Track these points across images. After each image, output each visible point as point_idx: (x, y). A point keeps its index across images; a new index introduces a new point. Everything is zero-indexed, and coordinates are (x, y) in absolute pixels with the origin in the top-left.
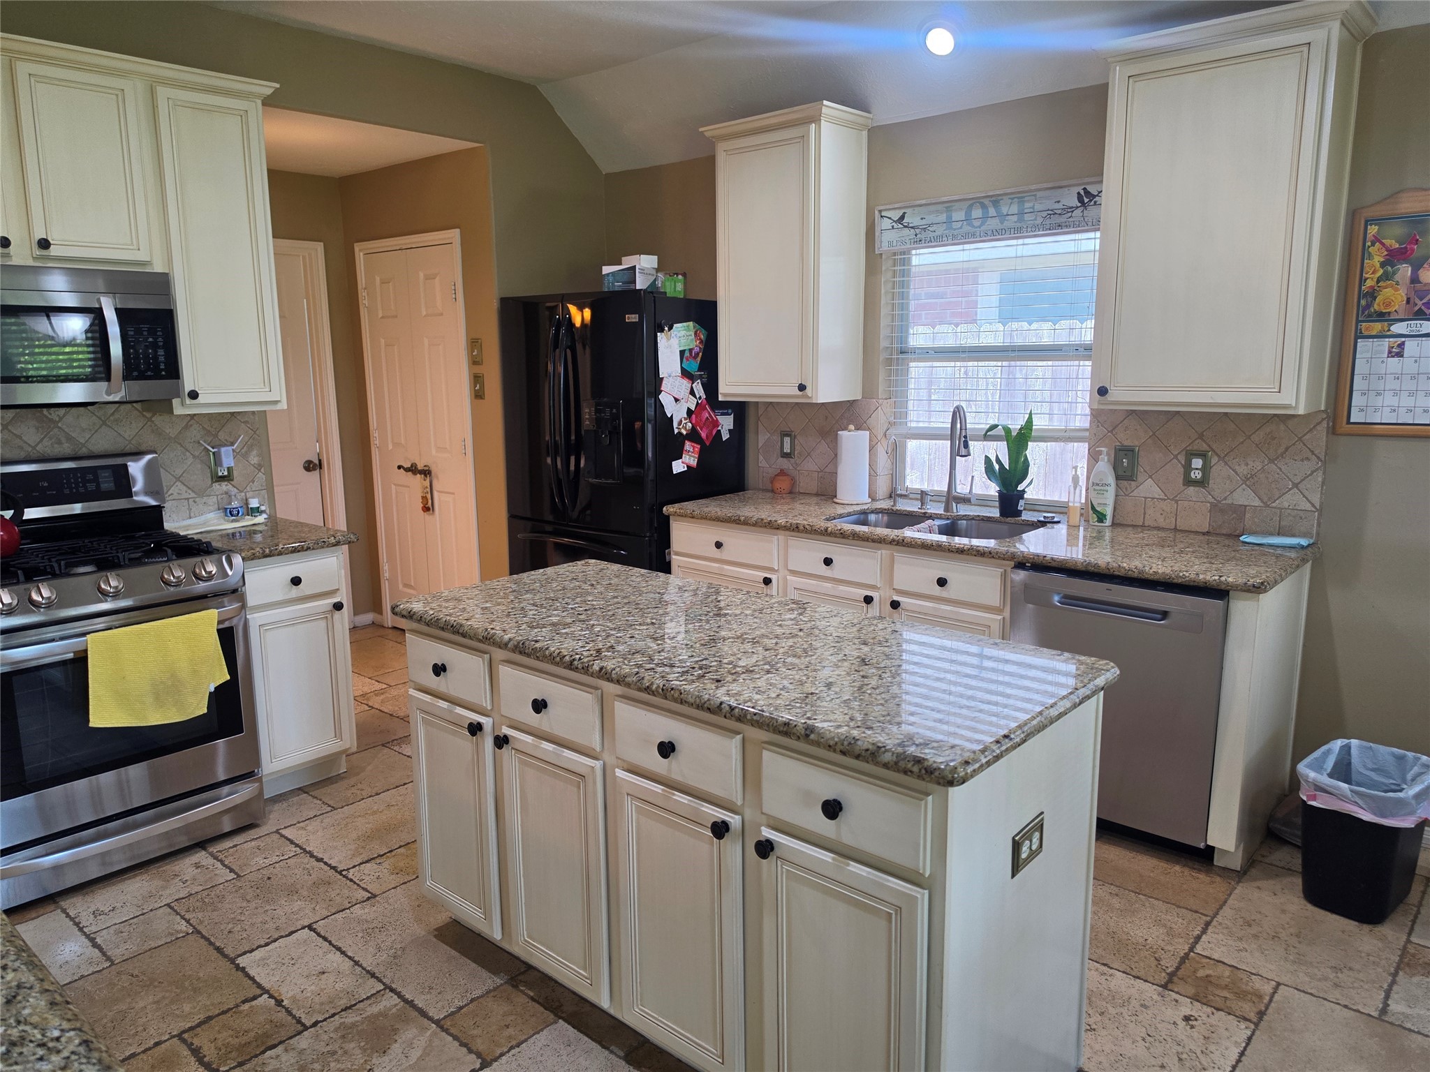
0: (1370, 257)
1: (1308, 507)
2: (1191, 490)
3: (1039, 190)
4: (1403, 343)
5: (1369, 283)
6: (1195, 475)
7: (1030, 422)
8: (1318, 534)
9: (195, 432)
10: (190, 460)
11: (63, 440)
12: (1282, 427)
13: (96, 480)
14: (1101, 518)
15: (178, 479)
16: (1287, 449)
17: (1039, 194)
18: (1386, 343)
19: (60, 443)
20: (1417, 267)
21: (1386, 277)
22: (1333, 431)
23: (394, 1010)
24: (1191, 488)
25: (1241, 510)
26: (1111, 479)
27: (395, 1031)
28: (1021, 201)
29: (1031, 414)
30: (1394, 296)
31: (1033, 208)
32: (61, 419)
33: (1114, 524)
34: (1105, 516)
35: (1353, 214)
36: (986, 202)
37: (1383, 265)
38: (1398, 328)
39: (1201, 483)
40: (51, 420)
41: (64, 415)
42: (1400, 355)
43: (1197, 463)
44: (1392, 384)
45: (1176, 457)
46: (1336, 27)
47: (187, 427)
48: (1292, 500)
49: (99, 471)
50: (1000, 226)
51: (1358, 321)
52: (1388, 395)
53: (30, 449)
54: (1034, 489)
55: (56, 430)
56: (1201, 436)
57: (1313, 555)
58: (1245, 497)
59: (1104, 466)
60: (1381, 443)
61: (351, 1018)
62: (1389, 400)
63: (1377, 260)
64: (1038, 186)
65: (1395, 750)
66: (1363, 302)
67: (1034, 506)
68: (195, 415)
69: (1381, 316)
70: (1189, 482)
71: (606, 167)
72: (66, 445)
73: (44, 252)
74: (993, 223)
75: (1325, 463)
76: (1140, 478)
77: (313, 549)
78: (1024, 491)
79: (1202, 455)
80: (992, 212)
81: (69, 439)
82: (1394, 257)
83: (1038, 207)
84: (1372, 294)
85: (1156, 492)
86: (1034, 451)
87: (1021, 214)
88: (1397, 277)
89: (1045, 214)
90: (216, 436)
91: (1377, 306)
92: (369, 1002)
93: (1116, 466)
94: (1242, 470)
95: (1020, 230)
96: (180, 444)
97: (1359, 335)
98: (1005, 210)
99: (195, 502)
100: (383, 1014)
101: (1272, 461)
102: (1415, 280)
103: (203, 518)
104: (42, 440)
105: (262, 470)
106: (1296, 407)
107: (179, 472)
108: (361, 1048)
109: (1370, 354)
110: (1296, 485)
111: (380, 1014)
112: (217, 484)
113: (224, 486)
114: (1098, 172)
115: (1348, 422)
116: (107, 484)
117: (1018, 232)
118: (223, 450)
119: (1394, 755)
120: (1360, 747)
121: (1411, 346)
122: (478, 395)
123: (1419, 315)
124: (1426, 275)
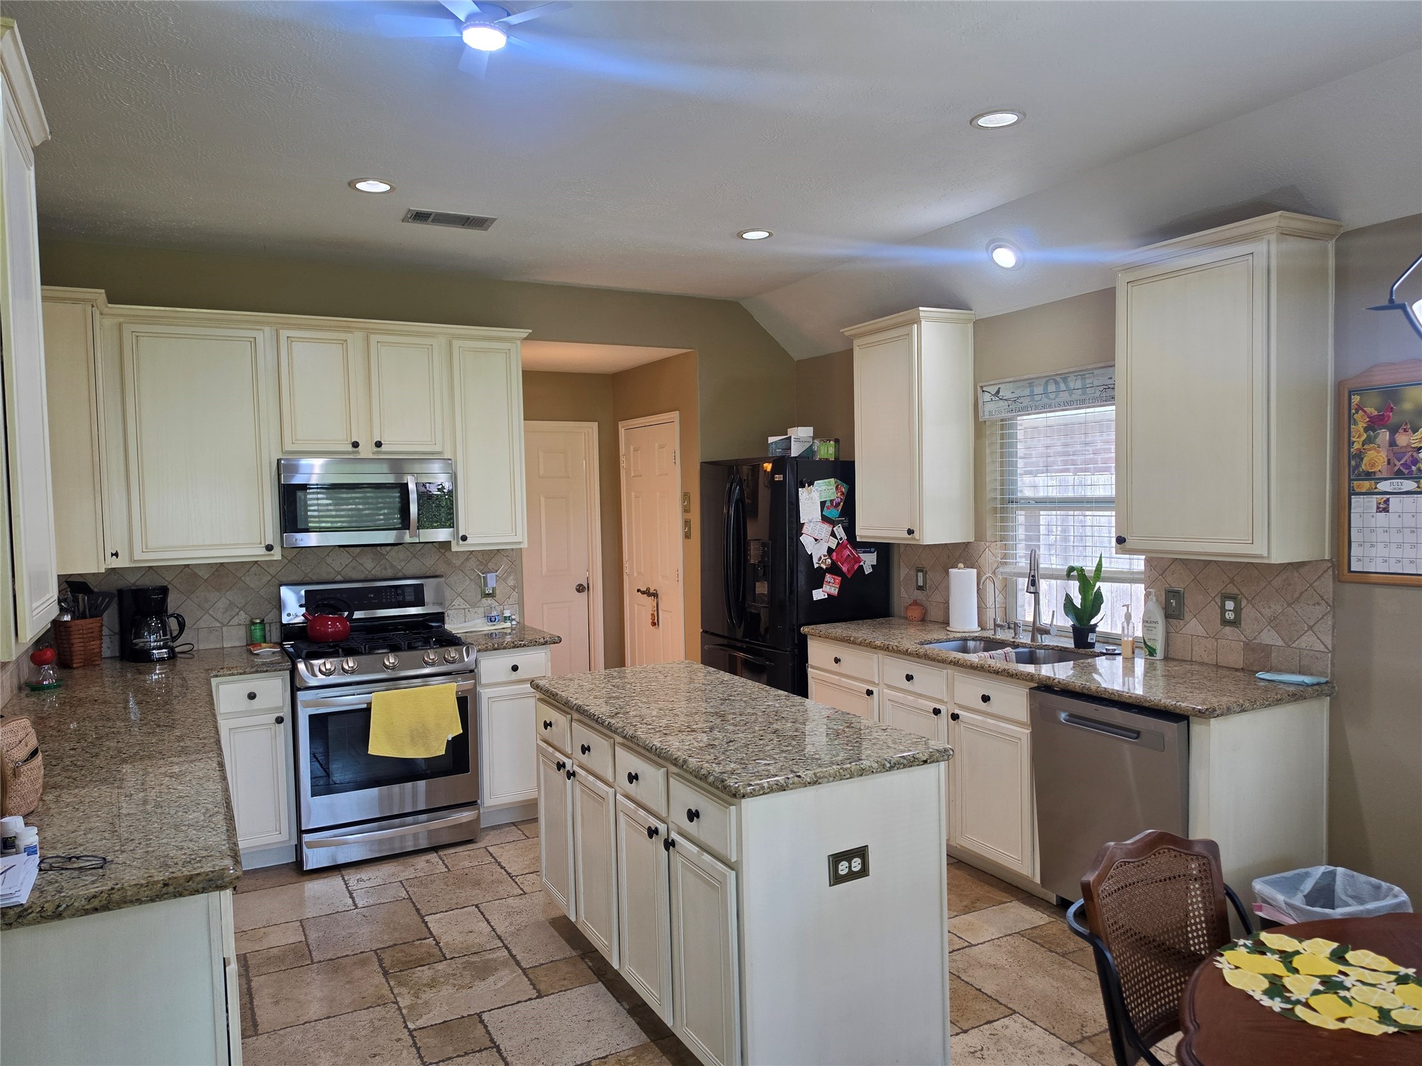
0: (1356, 423)
1: (1322, 648)
2: (1228, 629)
3: (1096, 369)
4: (1388, 500)
5: (1356, 446)
6: (1230, 616)
7: (1100, 565)
8: (1333, 674)
9: (473, 563)
10: (468, 582)
11: (388, 567)
12: (1296, 574)
13: (403, 594)
14: (1153, 652)
15: (459, 595)
16: (1301, 594)
17: (1096, 372)
18: (1374, 500)
19: (385, 569)
20: (1394, 431)
21: (1369, 440)
22: (1339, 580)
23: (502, 959)
24: (1227, 628)
25: (1267, 649)
26: (1159, 617)
27: (496, 969)
28: (1083, 378)
29: (1101, 557)
30: (1377, 458)
31: (1093, 383)
32: (388, 553)
33: (1167, 658)
34: (1155, 650)
35: (1338, 386)
36: (1058, 378)
37: (1366, 430)
38: (1384, 486)
39: (1235, 623)
40: (382, 554)
41: (390, 551)
42: (1386, 510)
43: (1230, 605)
44: (1383, 537)
45: (1213, 599)
47: (467, 559)
48: (1308, 641)
49: (406, 588)
50: (1069, 399)
51: (1350, 480)
52: (1380, 546)
53: (367, 573)
54: (1105, 623)
55: (384, 560)
56: (1232, 581)
57: (1330, 690)
58: (1270, 637)
59: (1159, 605)
60: (1378, 591)
61: (475, 959)
62: (1380, 551)
63: (1361, 425)
64: (1093, 366)
65: (1373, 880)
66: (1353, 463)
67: (1104, 639)
68: (473, 551)
69: (1369, 476)
70: (1225, 622)
71: (797, 355)
72: (389, 571)
73: (379, 449)
74: (1064, 396)
75: (1333, 608)
76: (1187, 617)
77: (528, 646)
78: (1096, 625)
79: (1233, 598)
80: (1063, 387)
81: (392, 566)
82: (1375, 424)
83: (1096, 383)
84: (1359, 456)
85: (1200, 630)
87: (1084, 388)
88: (1378, 441)
89: (1101, 388)
90: (486, 565)
91: (1364, 467)
92: (489, 952)
93: (1168, 605)
94: (1267, 612)
95: (1083, 401)
96: (462, 571)
97: (1352, 492)
98: (1072, 385)
99: (469, 611)
100: (495, 960)
101: (1289, 605)
102: (1392, 443)
103: (473, 622)
104: (374, 567)
105: (516, 590)
106: (1269, 557)
107: (460, 590)
108: (471, 975)
109: (1362, 507)
110: (1311, 628)
111: (492, 959)
112: (484, 599)
113: (490, 601)
115: (1350, 571)
116: (410, 597)
117: (1082, 403)
118: (489, 575)
119: (1370, 883)
120: (1346, 875)
121: (1394, 501)
122: (687, 536)
123: (1399, 475)
124: (1402, 439)
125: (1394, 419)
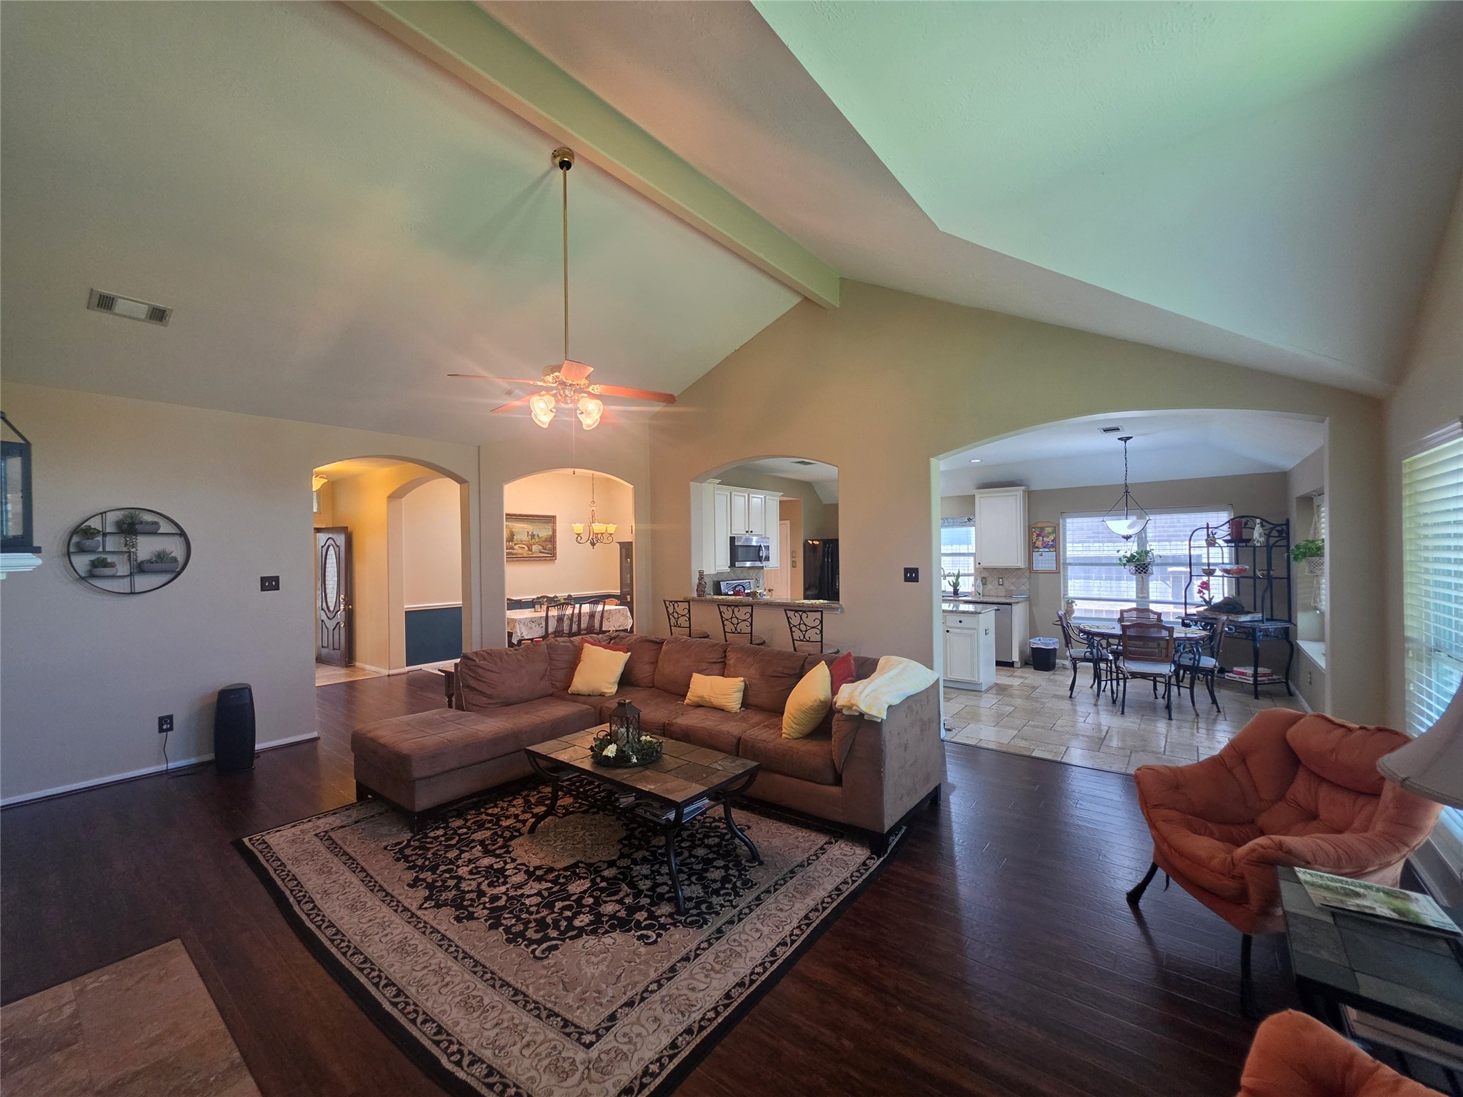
0: (1033, 535)
1: (1027, 589)
2: (1000, 587)
5: (1034, 540)
6: (1001, 583)
7: (959, 572)
8: (1029, 595)
12: (1019, 571)
14: (980, 594)
16: (1020, 576)
17: (958, 518)
18: (1036, 553)
20: (1043, 537)
21: (1037, 539)
22: (1030, 572)
25: (1011, 591)
26: (981, 584)
28: (953, 519)
29: (959, 570)
30: (1039, 543)
31: (957, 521)
34: (981, 591)
35: (1029, 526)
36: (945, 519)
38: (1041, 550)
39: (1002, 585)
42: (1042, 556)
43: (1001, 580)
44: (1041, 562)
45: (996, 579)
46: (1021, 492)
48: (1023, 588)
50: (948, 525)
51: (1032, 549)
54: (961, 589)
56: (1001, 573)
57: (1028, 599)
58: (1012, 588)
59: (979, 581)
60: (1037, 574)
62: (1041, 565)
63: (1035, 536)
66: (1033, 545)
67: (961, 593)
69: (1037, 548)
70: (999, 585)
71: (825, 502)
75: (1029, 579)
76: (988, 584)
78: (959, 587)
79: (1002, 578)
80: (946, 521)
82: (1038, 535)
84: (1035, 543)
85: (992, 585)
86: (961, 579)
87: (953, 522)
88: (1039, 540)
89: (960, 522)
91: (1036, 545)
93: (982, 581)
94: (1011, 579)
95: (954, 526)
97: (1033, 551)
98: (950, 521)
101: (1017, 578)
102: (1043, 540)
106: (1021, 566)
109: (1036, 556)
110: (1023, 584)
114: (974, 515)
115: (1033, 570)
121: (1044, 554)
123: (1045, 547)
124: (1045, 539)
125: (1043, 535)
